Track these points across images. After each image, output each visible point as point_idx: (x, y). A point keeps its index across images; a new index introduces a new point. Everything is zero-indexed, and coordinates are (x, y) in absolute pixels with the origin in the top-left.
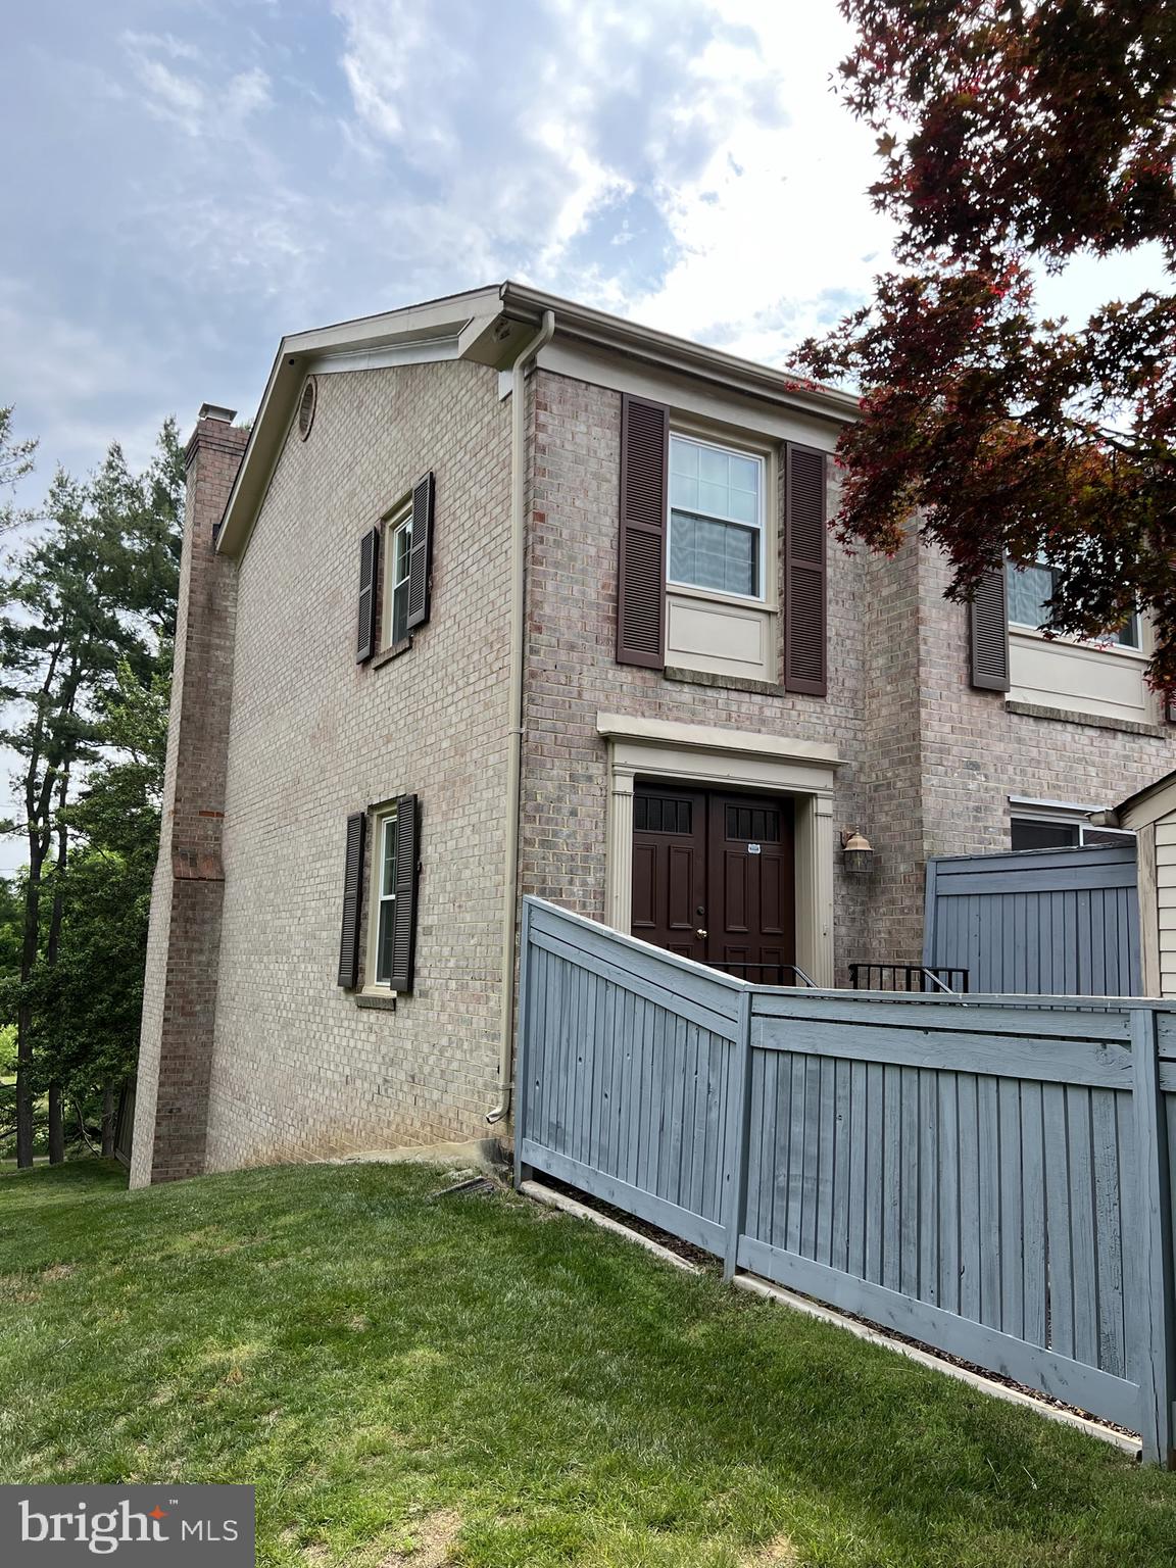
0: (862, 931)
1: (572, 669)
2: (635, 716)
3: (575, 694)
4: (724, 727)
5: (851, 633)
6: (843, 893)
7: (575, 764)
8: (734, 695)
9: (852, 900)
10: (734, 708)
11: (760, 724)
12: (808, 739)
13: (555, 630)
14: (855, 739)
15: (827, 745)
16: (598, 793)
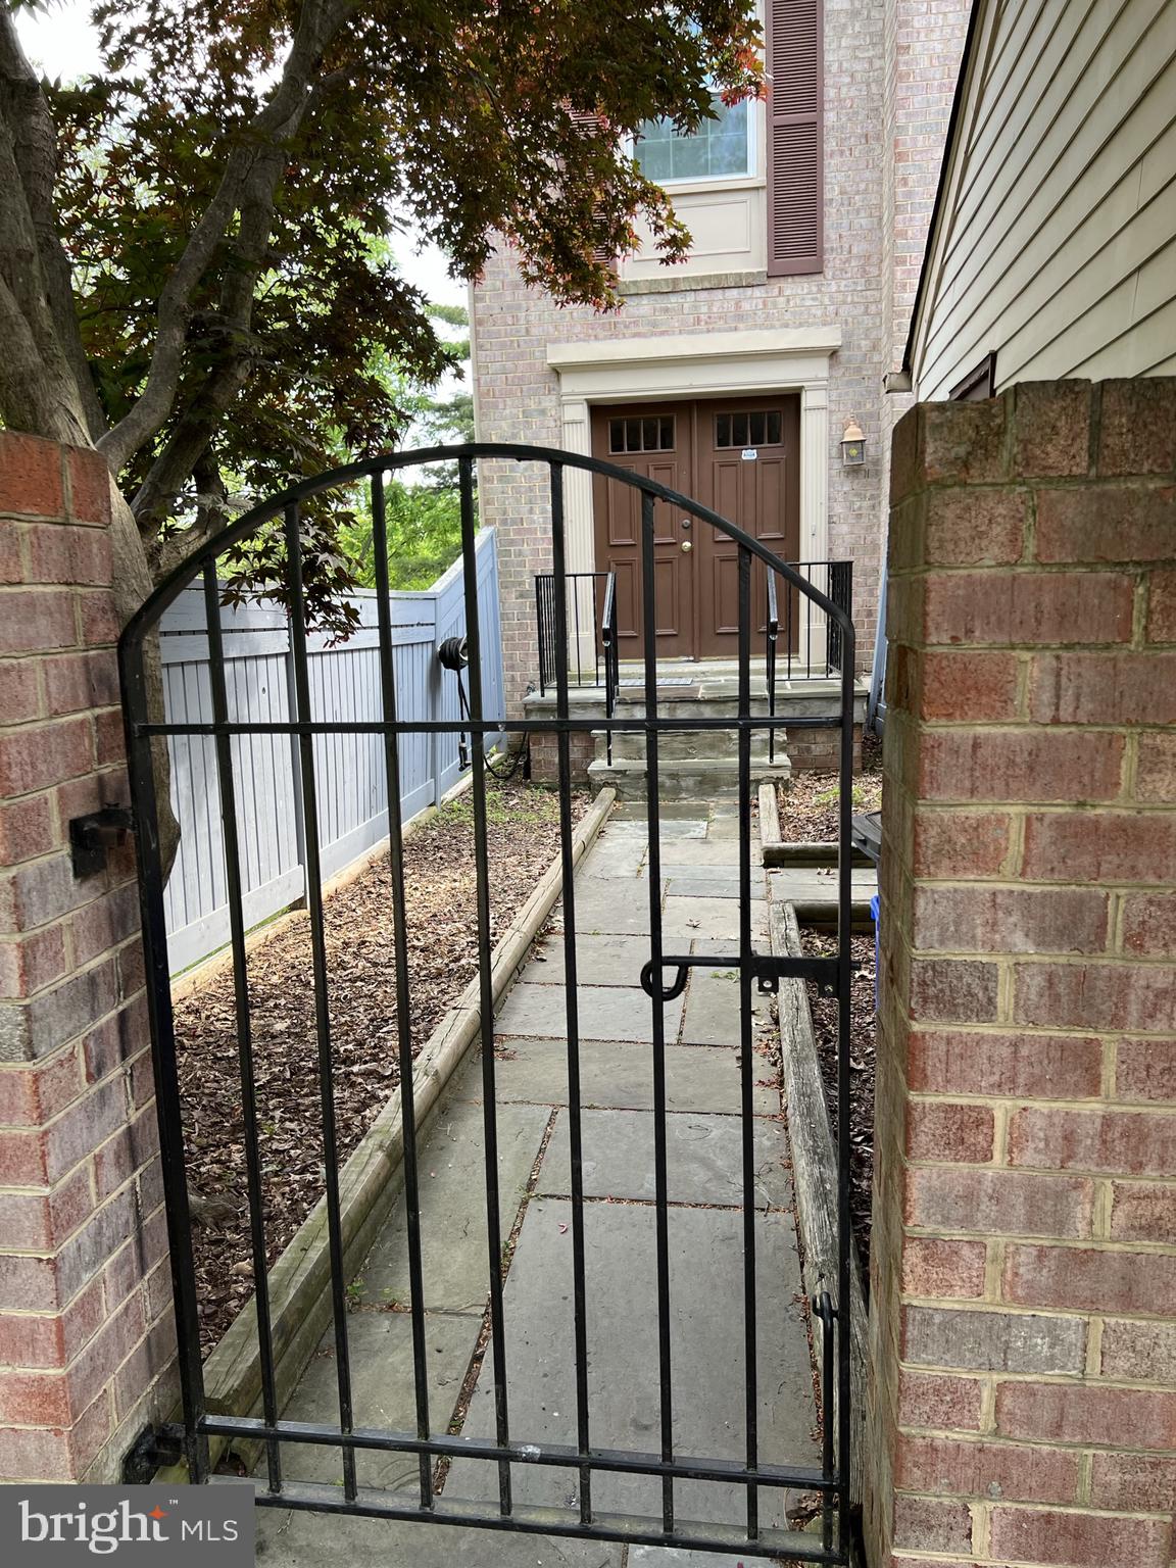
0: (871, 527)
1: (519, 307)
2: (588, 341)
3: (523, 332)
4: (692, 332)
5: (862, 186)
6: (845, 489)
7: (527, 401)
8: (703, 295)
9: (856, 495)
10: (704, 309)
11: (738, 320)
12: (801, 325)
13: (498, 273)
14: (866, 313)
15: (825, 329)
16: (552, 424)
